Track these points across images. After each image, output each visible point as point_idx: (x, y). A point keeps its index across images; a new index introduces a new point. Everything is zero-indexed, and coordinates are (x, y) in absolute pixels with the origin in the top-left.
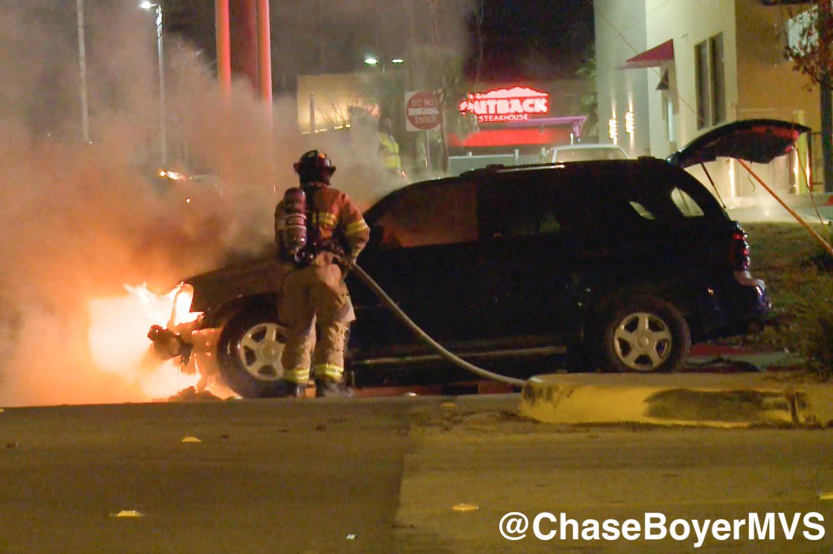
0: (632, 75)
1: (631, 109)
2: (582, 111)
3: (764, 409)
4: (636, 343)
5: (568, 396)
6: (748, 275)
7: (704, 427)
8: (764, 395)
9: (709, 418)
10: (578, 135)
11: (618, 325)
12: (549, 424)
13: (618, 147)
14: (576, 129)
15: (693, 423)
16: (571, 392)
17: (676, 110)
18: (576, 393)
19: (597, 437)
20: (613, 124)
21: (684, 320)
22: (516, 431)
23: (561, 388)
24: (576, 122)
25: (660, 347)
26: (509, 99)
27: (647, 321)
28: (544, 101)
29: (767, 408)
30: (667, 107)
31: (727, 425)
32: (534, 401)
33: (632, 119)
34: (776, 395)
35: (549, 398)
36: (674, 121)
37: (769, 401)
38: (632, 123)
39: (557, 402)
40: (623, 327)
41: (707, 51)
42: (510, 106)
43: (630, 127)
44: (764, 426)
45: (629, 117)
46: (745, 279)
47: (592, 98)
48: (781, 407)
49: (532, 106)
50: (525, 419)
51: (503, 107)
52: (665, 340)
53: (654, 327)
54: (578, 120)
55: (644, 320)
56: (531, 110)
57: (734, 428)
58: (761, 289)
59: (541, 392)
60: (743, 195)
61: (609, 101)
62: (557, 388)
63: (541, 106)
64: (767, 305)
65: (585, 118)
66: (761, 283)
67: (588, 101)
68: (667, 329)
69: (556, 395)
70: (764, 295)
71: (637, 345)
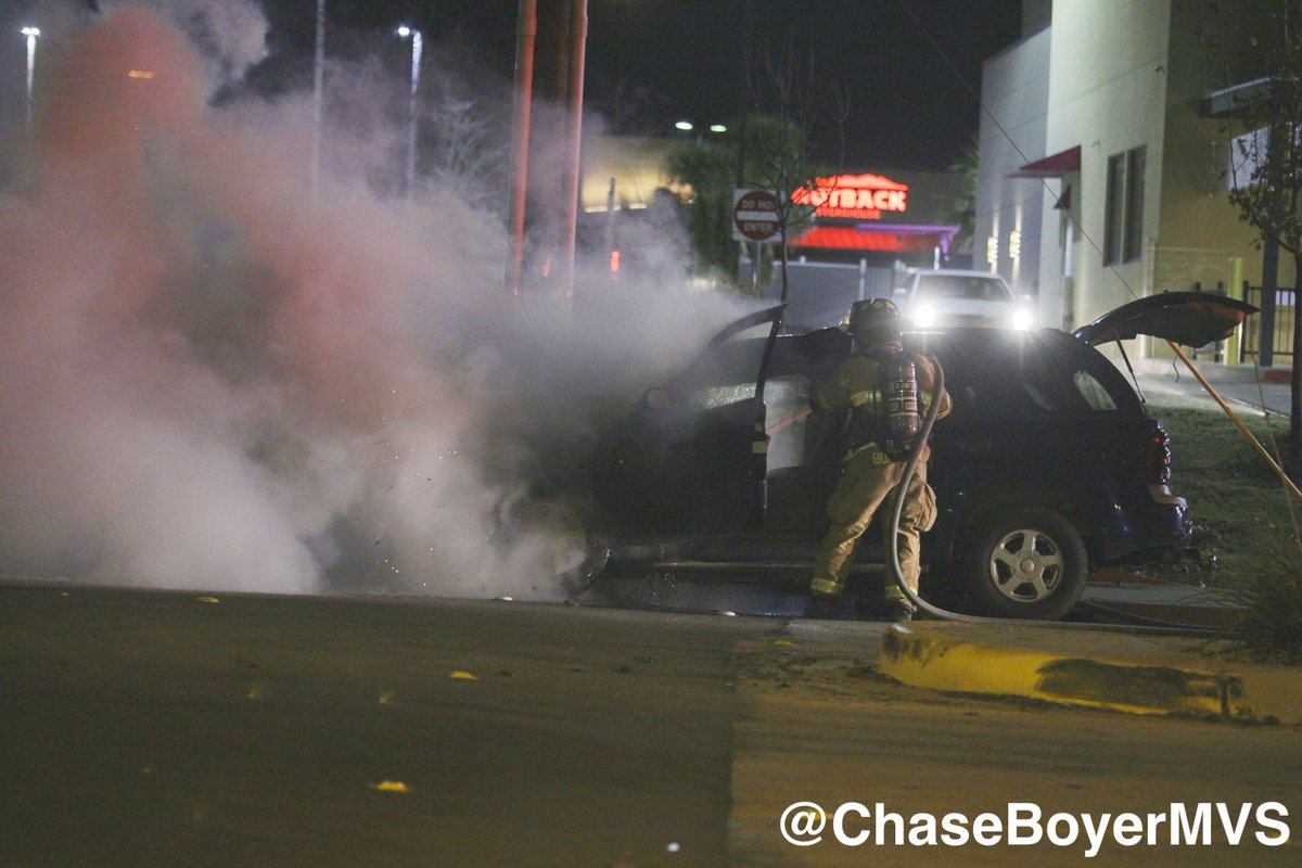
0: (1023, 186)
1: (1018, 226)
2: (953, 218)
3: (1186, 695)
4: (1018, 567)
5: (941, 655)
6: (1167, 491)
7: (1114, 711)
8: (1190, 676)
9: (1118, 701)
10: (945, 250)
11: (997, 543)
12: (913, 687)
13: (997, 277)
14: (944, 243)
15: (1096, 704)
16: (946, 649)
17: (1076, 238)
18: (953, 652)
19: (976, 714)
20: (993, 243)
21: (1081, 542)
22: (873, 696)
23: (933, 644)
24: (943, 235)
25: (1048, 575)
26: (856, 189)
27: (1034, 540)
28: (902, 195)
29: (1193, 693)
30: (1065, 231)
31: (1140, 711)
32: (896, 657)
33: (1019, 241)
34: (1204, 678)
35: (916, 654)
36: (1073, 251)
37: (1193, 684)
38: (1018, 246)
39: (927, 660)
40: (1003, 546)
41: (1125, 165)
42: (857, 198)
43: (1015, 251)
44: (1185, 716)
45: (1016, 237)
46: (1163, 495)
47: (966, 203)
48: (1209, 693)
49: (886, 200)
50: (882, 679)
51: (848, 199)
52: (1054, 567)
53: (1043, 548)
54: (946, 232)
55: (1031, 540)
56: (883, 206)
57: (1149, 715)
58: (1181, 509)
59: (907, 646)
60: (1155, 357)
61: (990, 213)
62: (927, 643)
63: (897, 201)
64: (1187, 530)
65: (955, 229)
66: (1182, 501)
67: (961, 206)
68: (1058, 553)
69: (925, 653)
70: (1184, 518)
71: (1019, 570)
